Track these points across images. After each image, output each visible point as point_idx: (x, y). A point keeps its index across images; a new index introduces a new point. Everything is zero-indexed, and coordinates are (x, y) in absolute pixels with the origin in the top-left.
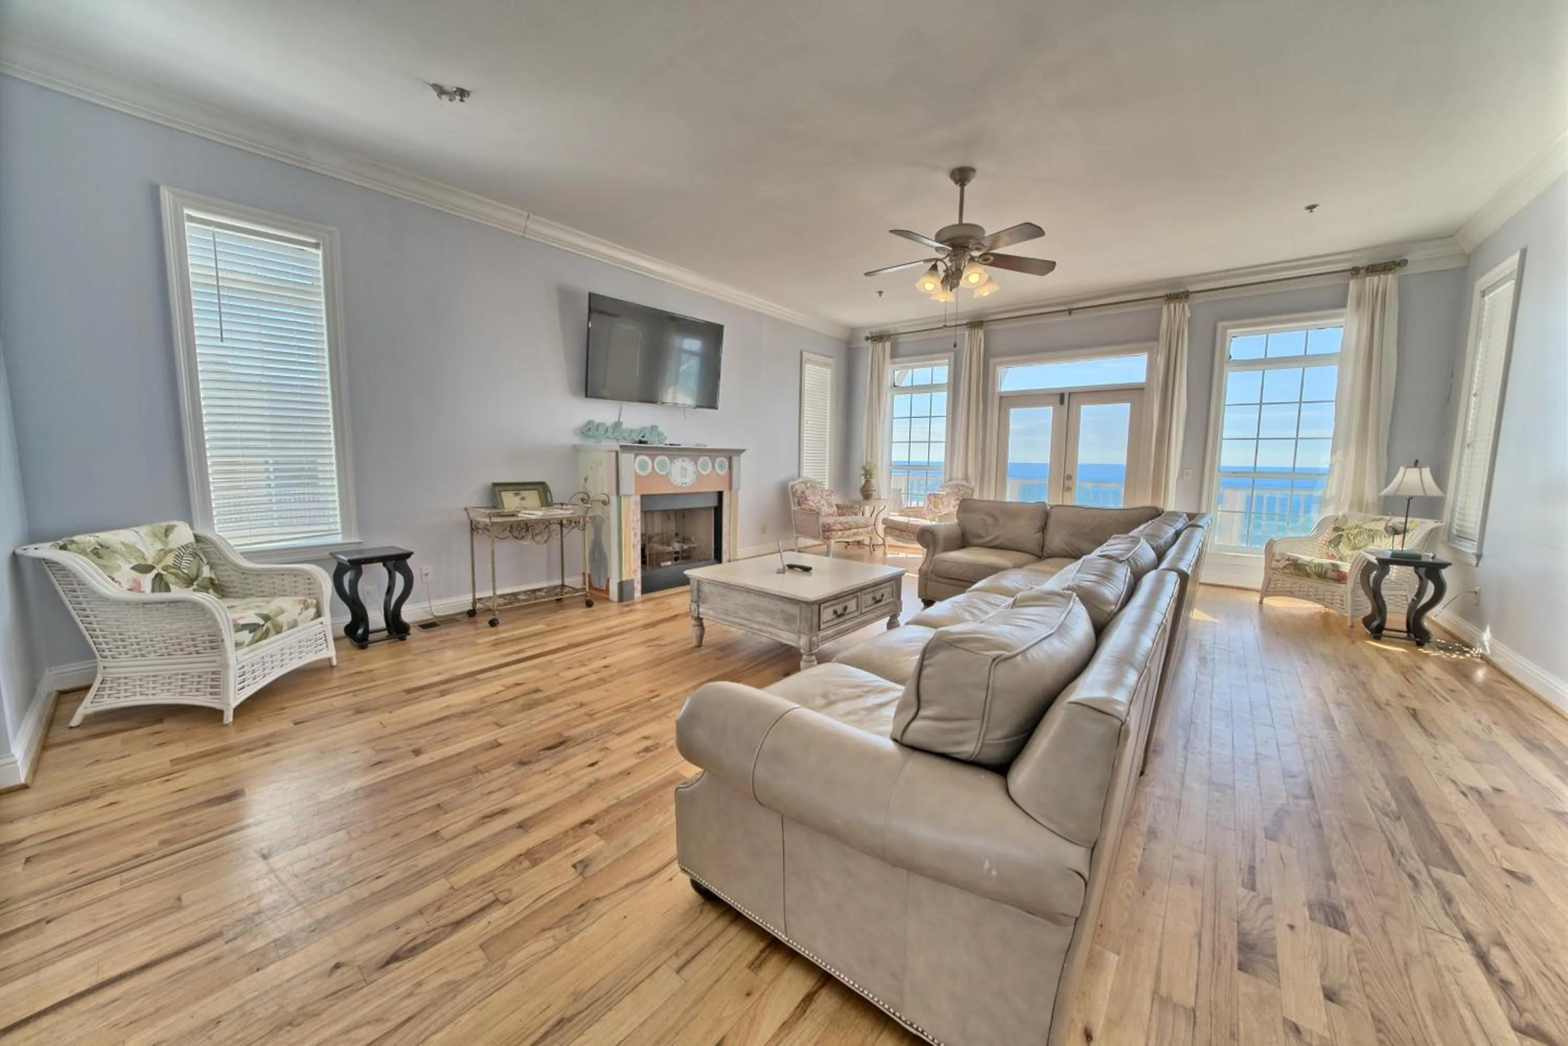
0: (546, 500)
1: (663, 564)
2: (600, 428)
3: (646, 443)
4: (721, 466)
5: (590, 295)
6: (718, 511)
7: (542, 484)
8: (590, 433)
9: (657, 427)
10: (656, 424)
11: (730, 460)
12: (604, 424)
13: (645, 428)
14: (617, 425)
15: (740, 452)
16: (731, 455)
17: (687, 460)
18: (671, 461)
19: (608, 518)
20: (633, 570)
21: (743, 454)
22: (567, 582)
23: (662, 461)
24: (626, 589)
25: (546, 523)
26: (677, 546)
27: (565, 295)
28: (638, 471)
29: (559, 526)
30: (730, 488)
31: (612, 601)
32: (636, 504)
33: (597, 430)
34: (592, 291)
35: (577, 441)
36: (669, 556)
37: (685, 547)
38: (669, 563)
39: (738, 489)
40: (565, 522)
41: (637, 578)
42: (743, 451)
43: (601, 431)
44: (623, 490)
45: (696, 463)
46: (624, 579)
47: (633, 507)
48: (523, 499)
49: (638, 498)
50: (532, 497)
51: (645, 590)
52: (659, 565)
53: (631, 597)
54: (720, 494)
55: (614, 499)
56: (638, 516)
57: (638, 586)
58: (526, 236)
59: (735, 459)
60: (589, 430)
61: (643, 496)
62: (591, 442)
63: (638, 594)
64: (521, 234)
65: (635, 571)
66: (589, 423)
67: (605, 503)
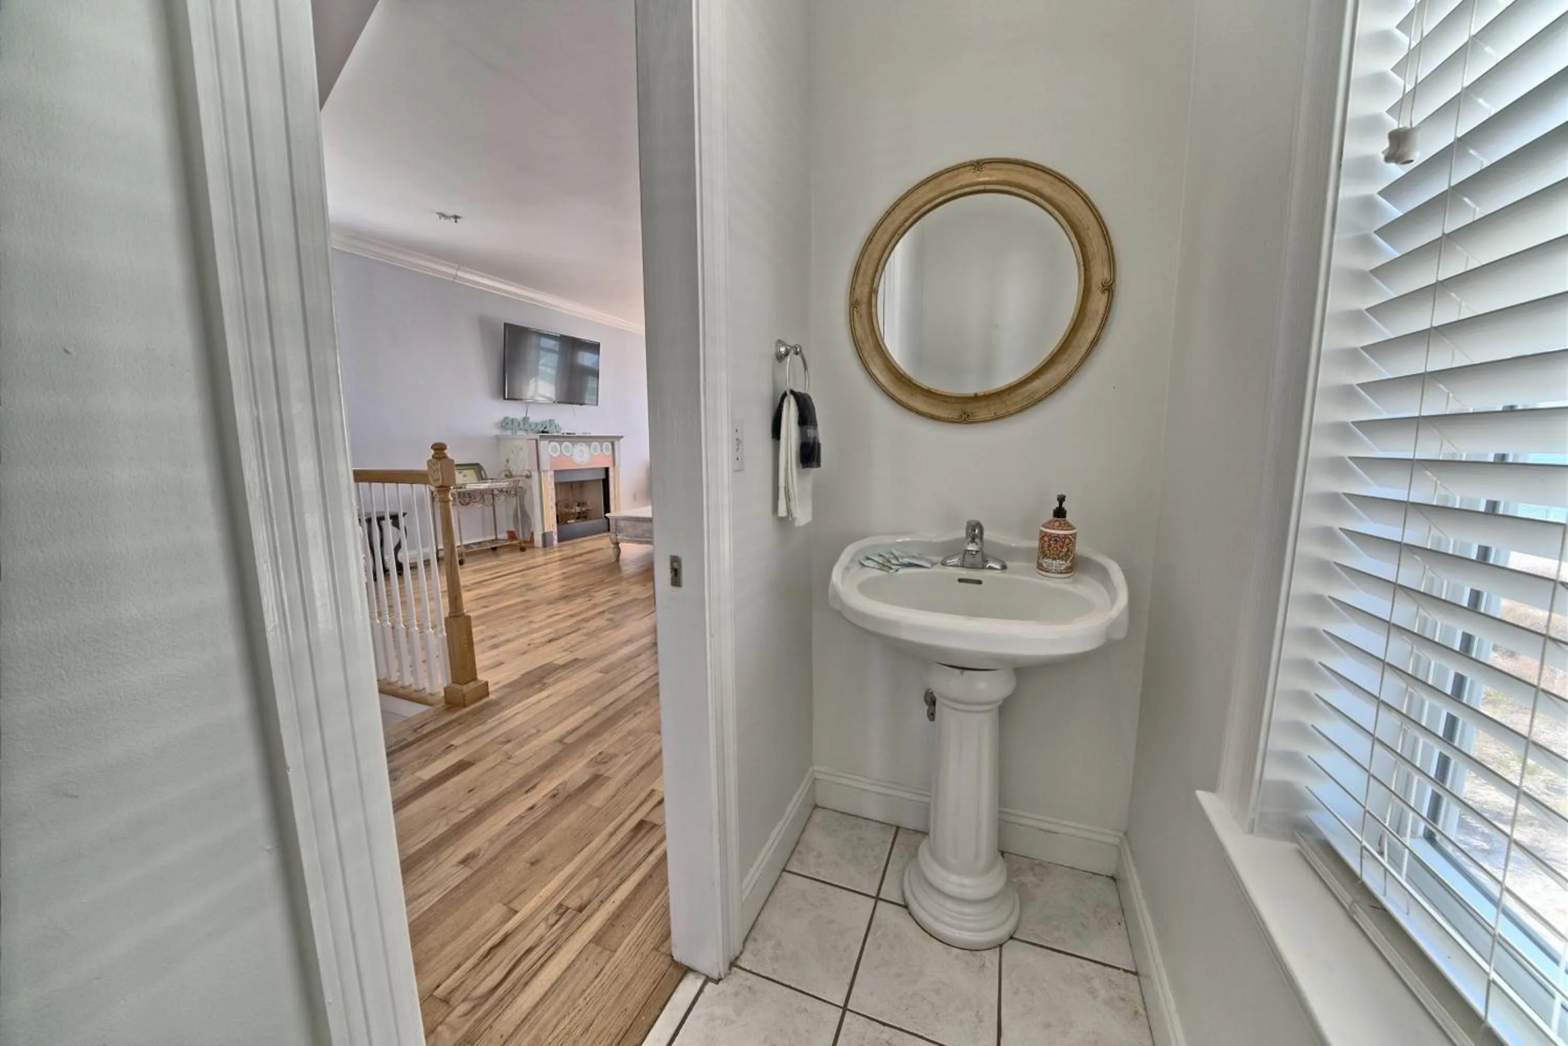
0: (481, 478)
1: (569, 522)
2: (514, 422)
3: (547, 432)
4: (607, 449)
5: (505, 324)
6: (606, 482)
7: (477, 464)
8: (508, 426)
9: (554, 420)
10: (552, 418)
11: (613, 444)
12: (516, 419)
13: (546, 422)
14: (525, 419)
15: (620, 438)
16: (613, 440)
17: (584, 444)
18: (573, 446)
19: (531, 488)
20: (551, 526)
21: (622, 440)
22: (499, 537)
23: (567, 446)
24: (548, 538)
25: (482, 493)
26: (578, 509)
27: (484, 323)
28: (552, 454)
29: (491, 496)
30: (614, 465)
31: (538, 548)
32: (551, 477)
33: (512, 424)
34: (507, 322)
35: (497, 432)
36: (573, 516)
37: (583, 509)
38: (572, 521)
39: (619, 466)
40: (496, 492)
41: (554, 529)
42: (622, 437)
43: (516, 424)
44: (543, 467)
45: (590, 446)
46: (546, 531)
47: (549, 479)
48: (465, 476)
49: (552, 473)
50: (471, 474)
51: (561, 540)
52: (566, 523)
53: (552, 544)
54: (607, 470)
55: (535, 474)
56: (553, 486)
57: (556, 537)
58: (457, 281)
59: (616, 443)
60: (506, 424)
61: (555, 472)
62: (509, 432)
63: (555, 542)
64: (452, 280)
65: (553, 525)
66: (506, 418)
67: (528, 477)
